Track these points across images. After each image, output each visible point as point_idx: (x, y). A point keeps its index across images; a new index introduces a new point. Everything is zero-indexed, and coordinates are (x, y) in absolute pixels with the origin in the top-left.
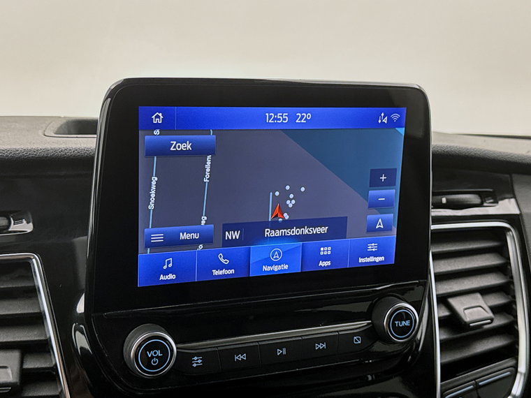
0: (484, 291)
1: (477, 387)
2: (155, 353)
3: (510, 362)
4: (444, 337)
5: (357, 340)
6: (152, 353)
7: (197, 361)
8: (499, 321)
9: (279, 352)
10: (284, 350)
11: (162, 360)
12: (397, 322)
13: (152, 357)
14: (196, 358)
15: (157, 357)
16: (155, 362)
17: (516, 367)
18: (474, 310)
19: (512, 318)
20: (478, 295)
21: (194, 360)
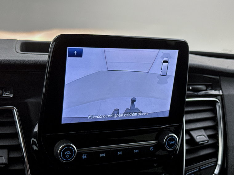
0: (205, 128)
1: (200, 170)
2: (68, 153)
3: (214, 160)
4: (188, 148)
5: (152, 149)
6: (67, 152)
7: (84, 156)
8: (211, 142)
9: (119, 153)
10: (121, 152)
11: (71, 156)
12: (169, 142)
13: (67, 154)
14: (84, 155)
15: (69, 154)
16: (68, 156)
17: (217, 161)
18: (201, 137)
19: (216, 140)
20: (203, 130)
21: (83, 156)
